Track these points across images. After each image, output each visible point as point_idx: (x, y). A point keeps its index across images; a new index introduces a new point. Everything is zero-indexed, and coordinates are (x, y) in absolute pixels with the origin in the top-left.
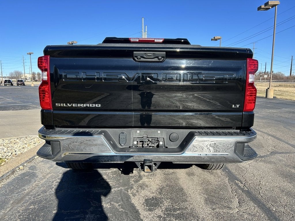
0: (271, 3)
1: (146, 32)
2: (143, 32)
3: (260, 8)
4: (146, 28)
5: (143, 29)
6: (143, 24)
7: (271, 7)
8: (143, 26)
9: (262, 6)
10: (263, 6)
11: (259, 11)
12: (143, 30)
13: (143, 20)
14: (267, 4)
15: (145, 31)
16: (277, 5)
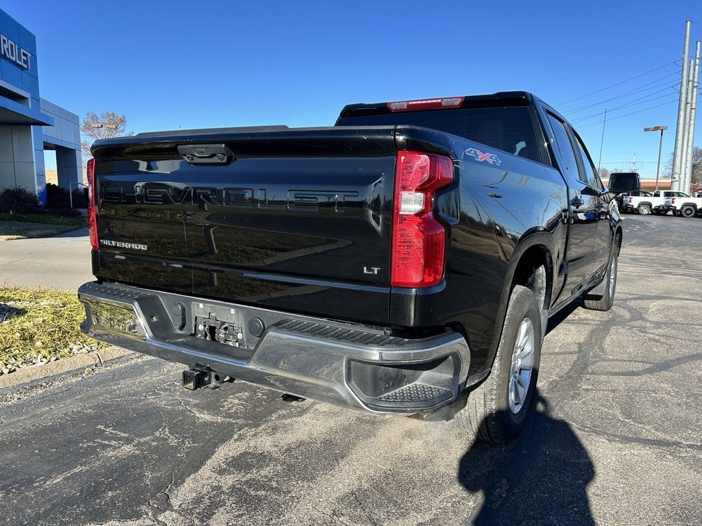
1: (697, 61)
2: (686, 59)
4: (698, 47)
5: (687, 51)
6: (687, 39)
8: (687, 43)
12: (686, 55)
13: (688, 27)
15: (693, 56)
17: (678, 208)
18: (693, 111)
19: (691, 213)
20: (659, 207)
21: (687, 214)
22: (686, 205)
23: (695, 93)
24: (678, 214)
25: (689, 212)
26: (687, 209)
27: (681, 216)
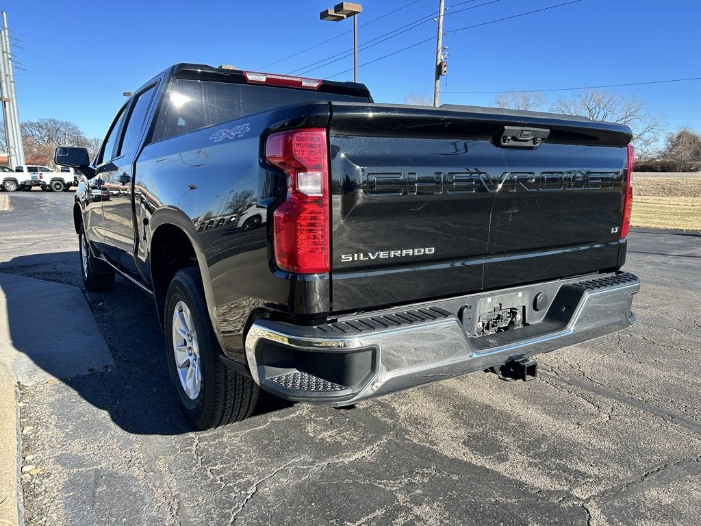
0: (348, 7)
3: (324, 15)
4: (5, 18)
7: (345, 16)
9: (329, 10)
10: (331, 12)
11: (324, 21)
14: (339, 8)
16: (357, 12)
17: (48, 183)
18: (12, 84)
19: (60, 188)
20: (25, 182)
21: (57, 189)
22: (53, 180)
23: (10, 66)
24: (46, 189)
25: (59, 187)
26: (56, 184)
27: (51, 190)
